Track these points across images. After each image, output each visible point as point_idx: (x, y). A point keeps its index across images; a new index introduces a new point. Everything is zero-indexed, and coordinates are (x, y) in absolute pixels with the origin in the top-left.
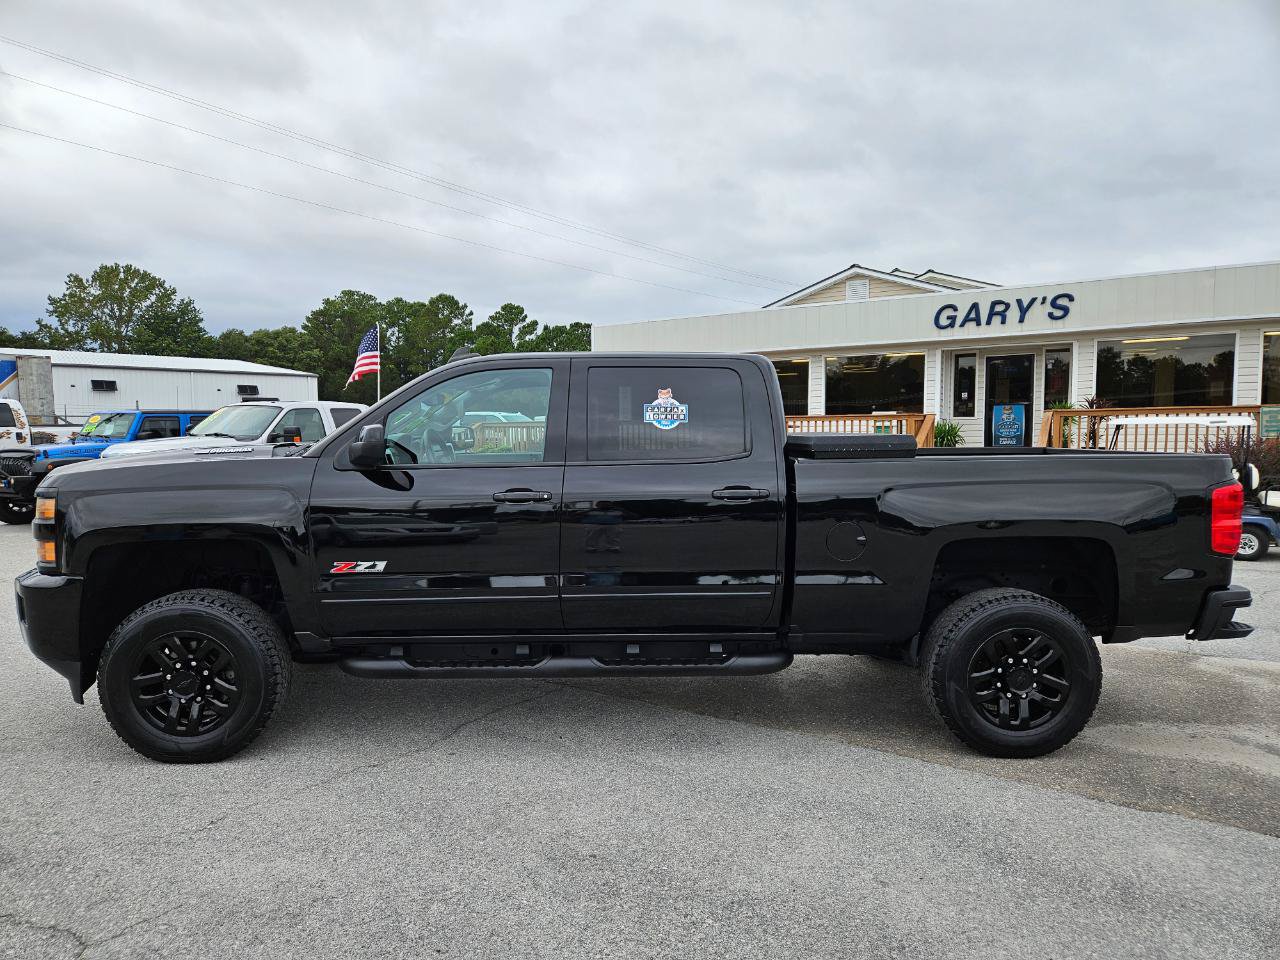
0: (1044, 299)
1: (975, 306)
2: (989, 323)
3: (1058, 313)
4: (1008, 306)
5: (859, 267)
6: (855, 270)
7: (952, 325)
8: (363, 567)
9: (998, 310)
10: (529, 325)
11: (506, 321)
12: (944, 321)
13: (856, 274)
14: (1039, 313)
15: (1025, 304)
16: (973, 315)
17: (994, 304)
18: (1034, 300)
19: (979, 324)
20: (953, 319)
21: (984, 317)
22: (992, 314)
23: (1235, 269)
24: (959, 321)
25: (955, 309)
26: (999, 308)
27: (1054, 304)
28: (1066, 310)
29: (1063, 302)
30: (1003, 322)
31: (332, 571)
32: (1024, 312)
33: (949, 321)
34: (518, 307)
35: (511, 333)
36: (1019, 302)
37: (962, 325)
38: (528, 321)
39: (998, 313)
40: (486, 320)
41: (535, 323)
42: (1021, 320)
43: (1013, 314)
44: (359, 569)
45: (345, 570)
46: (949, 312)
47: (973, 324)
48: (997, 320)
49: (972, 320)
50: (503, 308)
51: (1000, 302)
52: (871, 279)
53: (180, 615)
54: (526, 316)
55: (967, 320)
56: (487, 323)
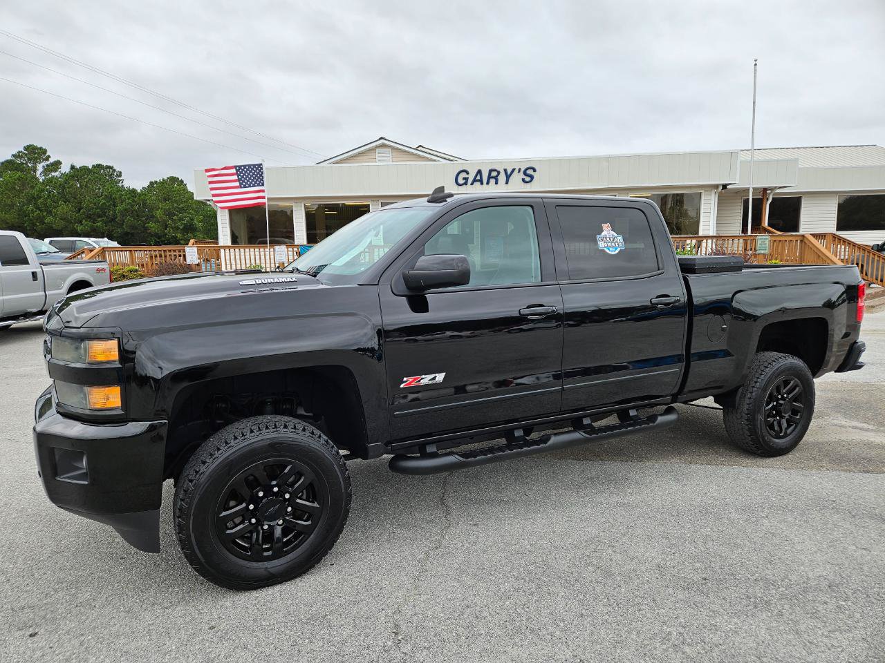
0: (520, 170)
1: (479, 172)
2: (488, 183)
3: (528, 179)
4: (499, 173)
5: (386, 140)
6: (382, 141)
7: (466, 183)
8: (426, 380)
9: (493, 176)
10: (52, 164)
11: (29, 159)
12: (461, 181)
13: (383, 145)
14: (517, 178)
15: (509, 172)
16: (478, 178)
17: (491, 171)
18: (514, 170)
19: (482, 184)
20: (466, 179)
21: (485, 179)
22: (490, 177)
23: (619, 157)
24: (470, 181)
25: (468, 173)
26: (494, 174)
27: (525, 173)
28: (532, 177)
29: (530, 172)
30: (496, 183)
31: (402, 386)
32: (508, 177)
33: (464, 181)
34: (41, 148)
35: (35, 170)
36: (505, 170)
37: (472, 184)
38: (51, 160)
39: (493, 178)
40: (9, 158)
41: (58, 163)
42: (507, 183)
43: (502, 178)
44: (423, 382)
45: (414, 384)
46: (463, 175)
47: (479, 183)
48: (492, 181)
49: (477, 181)
50: (26, 148)
51: (495, 170)
52: (393, 148)
53: (269, 444)
54: (49, 157)
55: (475, 180)
56: (11, 161)
